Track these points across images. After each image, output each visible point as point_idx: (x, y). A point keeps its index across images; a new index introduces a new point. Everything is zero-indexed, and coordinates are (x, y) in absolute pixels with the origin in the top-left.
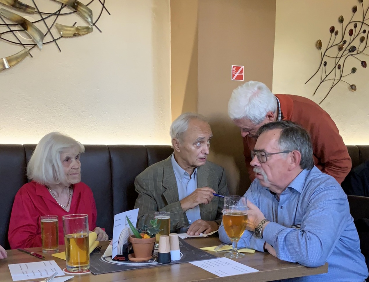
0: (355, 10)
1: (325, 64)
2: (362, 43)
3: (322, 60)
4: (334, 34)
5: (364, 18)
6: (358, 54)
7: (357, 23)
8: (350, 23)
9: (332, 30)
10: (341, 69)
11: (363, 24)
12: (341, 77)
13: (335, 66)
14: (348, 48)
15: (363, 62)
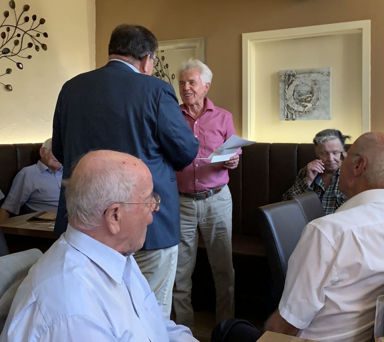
0: (7, 14)
2: (16, 46)
5: (17, 24)
6: (12, 56)
7: (10, 27)
8: (2, 26)
14: (2, 50)
15: (18, 64)
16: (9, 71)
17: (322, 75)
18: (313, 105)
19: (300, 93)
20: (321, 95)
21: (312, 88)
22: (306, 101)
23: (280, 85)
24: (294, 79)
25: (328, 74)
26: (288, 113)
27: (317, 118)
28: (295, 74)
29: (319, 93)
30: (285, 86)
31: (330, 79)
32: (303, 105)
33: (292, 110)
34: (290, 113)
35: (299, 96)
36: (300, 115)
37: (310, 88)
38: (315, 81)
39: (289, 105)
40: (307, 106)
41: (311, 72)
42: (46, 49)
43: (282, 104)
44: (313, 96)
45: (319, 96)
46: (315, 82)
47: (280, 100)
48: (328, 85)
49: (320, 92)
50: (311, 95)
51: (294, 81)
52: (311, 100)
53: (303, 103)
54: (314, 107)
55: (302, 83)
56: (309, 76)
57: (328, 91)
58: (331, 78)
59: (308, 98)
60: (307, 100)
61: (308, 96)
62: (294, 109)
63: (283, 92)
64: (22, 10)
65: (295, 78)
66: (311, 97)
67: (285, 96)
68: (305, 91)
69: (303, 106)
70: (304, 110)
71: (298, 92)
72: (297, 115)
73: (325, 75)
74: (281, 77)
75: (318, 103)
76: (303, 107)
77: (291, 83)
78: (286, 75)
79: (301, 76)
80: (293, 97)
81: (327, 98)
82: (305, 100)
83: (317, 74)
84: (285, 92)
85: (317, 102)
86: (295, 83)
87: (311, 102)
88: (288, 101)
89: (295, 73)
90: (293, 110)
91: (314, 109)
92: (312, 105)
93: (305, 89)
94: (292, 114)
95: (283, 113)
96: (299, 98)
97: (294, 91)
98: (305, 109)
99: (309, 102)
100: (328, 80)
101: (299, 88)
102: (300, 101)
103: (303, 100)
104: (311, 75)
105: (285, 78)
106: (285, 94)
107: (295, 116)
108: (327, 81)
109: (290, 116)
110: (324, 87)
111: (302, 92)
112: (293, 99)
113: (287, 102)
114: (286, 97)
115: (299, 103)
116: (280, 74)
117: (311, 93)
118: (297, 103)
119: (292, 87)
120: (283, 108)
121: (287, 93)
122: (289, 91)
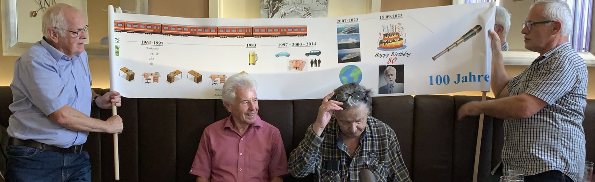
17: (317, 2)
23: (262, 12)
24: (280, 5)
30: (269, 14)
46: (309, 11)
48: (325, 16)
51: (281, 8)
55: (292, 12)
58: (329, 7)
65: (283, 4)
77: (277, 10)
86: (282, 11)
105: (269, 3)
108: (325, 12)
119: (277, 15)
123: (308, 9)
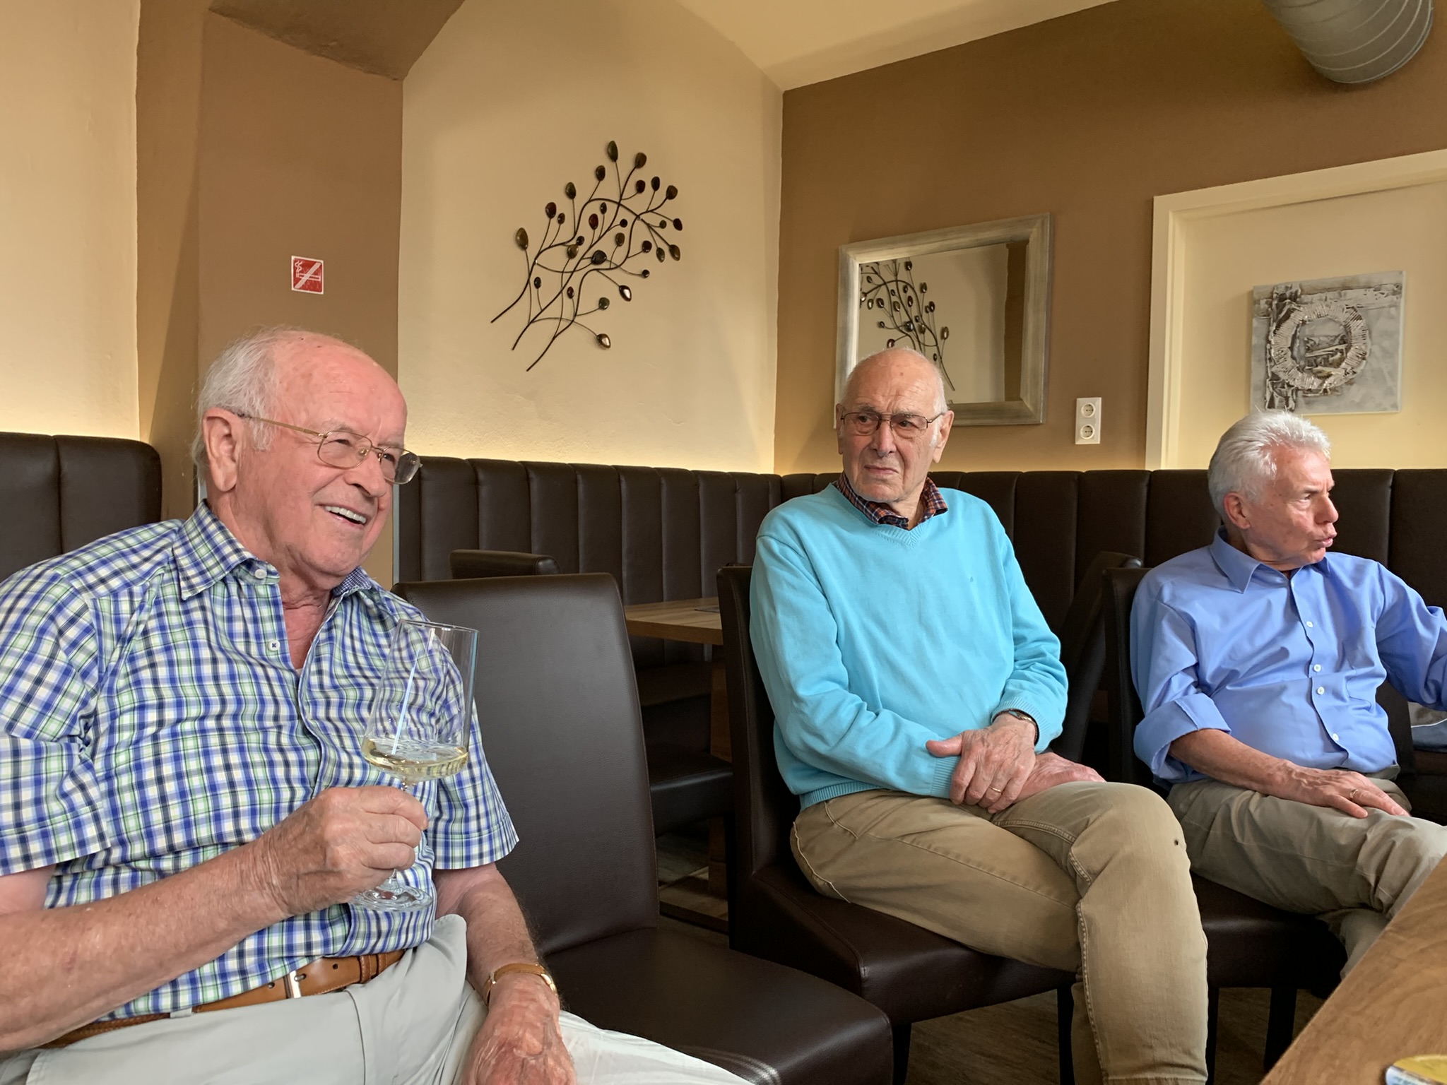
0: (600, 173)
1: (538, 283)
2: (619, 248)
3: (530, 274)
4: (555, 220)
5: (621, 195)
6: (610, 269)
7: (607, 203)
8: (590, 201)
9: (551, 210)
10: (575, 298)
11: (620, 208)
12: (575, 315)
13: (561, 292)
14: (590, 254)
15: (622, 288)
16: (603, 303)
17: (1376, 293)
18: (1346, 373)
19: (1312, 343)
20: (1372, 344)
21: (1347, 327)
22: (1327, 363)
23: (1255, 323)
24: (1294, 306)
25: (1396, 289)
26: (1275, 394)
27: (1359, 406)
28: (1299, 293)
29: (1368, 340)
30: (1270, 325)
31: (1399, 303)
32: (1320, 372)
33: (1286, 386)
34: (1280, 394)
35: (1308, 350)
36: (1307, 399)
37: (1342, 327)
38: (1355, 310)
39: (1277, 376)
40: (1329, 376)
41: (1346, 287)
42: (678, 259)
43: (1258, 374)
44: (1348, 349)
45: (1366, 347)
46: (1357, 312)
47: (1253, 363)
48: (1394, 319)
49: (1370, 337)
50: (1343, 347)
51: (1296, 312)
52: (1342, 360)
53: (1319, 368)
54: (1350, 376)
55: (1319, 316)
56: (1340, 295)
57: (1392, 335)
58: (1402, 300)
59: (1332, 356)
60: (1331, 359)
61: (1333, 348)
62: (1292, 383)
63: (1263, 342)
64: (631, 166)
65: (1300, 304)
66: (1341, 352)
67: (1268, 351)
68: (1327, 336)
69: (1319, 375)
70: (1321, 385)
71: (1306, 339)
72: (1301, 400)
73: (1386, 293)
74: (1257, 302)
75: (1362, 367)
76: (1319, 378)
77: (1287, 317)
78: (1272, 297)
79: (1316, 297)
80: (1290, 353)
81: (1390, 354)
82: (1326, 360)
83: (1362, 291)
84: (1269, 342)
85: (1359, 364)
86: (1296, 317)
87: (1343, 365)
88: (1275, 364)
89: (1300, 291)
90: (1289, 386)
91: (1350, 383)
92: (1344, 371)
93: (1324, 333)
94: (1287, 398)
95: (1259, 395)
96: (1308, 355)
97: (1294, 337)
98: (1324, 382)
99: (1337, 364)
100: (1396, 306)
101: (1307, 331)
102: (1308, 361)
103: (1319, 360)
104: (1345, 294)
105: (1271, 305)
106: (1268, 346)
107: (1295, 402)
108: (1393, 310)
109: (1281, 401)
110: (1381, 325)
111: (1317, 341)
112: (1289, 359)
113: (1272, 367)
114: (1270, 354)
115: (1307, 368)
116: (1256, 297)
117: (1343, 341)
118: (1301, 369)
119: (1288, 328)
120: (1262, 384)
121: (1273, 343)
122: (1277, 338)
123: (1355, 306)
